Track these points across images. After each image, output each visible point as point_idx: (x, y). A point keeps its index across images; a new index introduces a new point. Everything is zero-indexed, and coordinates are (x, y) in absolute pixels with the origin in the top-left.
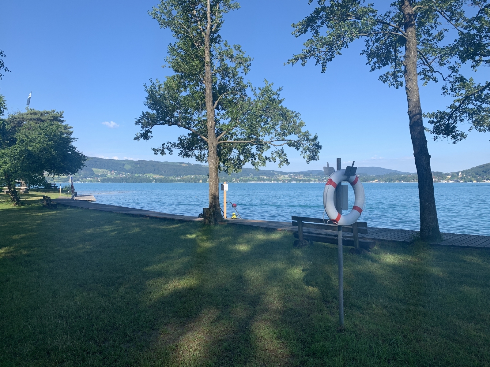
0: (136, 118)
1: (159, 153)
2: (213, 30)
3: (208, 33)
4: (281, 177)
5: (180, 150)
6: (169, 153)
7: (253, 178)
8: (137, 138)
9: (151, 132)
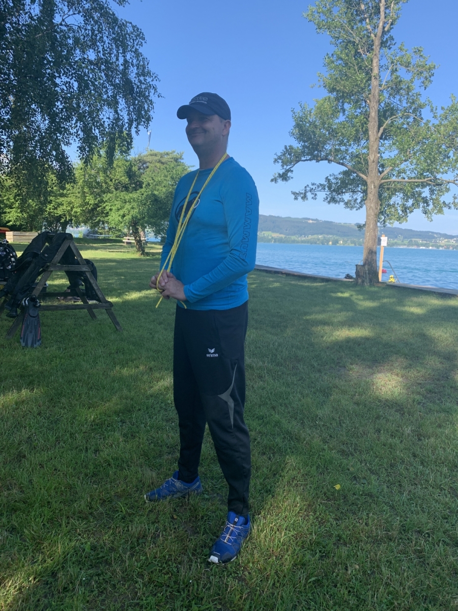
0: (276, 154)
1: (299, 198)
2: (386, 29)
3: (379, 34)
4: (444, 242)
5: (326, 194)
6: (313, 198)
7: (402, 241)
8: (274, 180)
9: (292, 171)
